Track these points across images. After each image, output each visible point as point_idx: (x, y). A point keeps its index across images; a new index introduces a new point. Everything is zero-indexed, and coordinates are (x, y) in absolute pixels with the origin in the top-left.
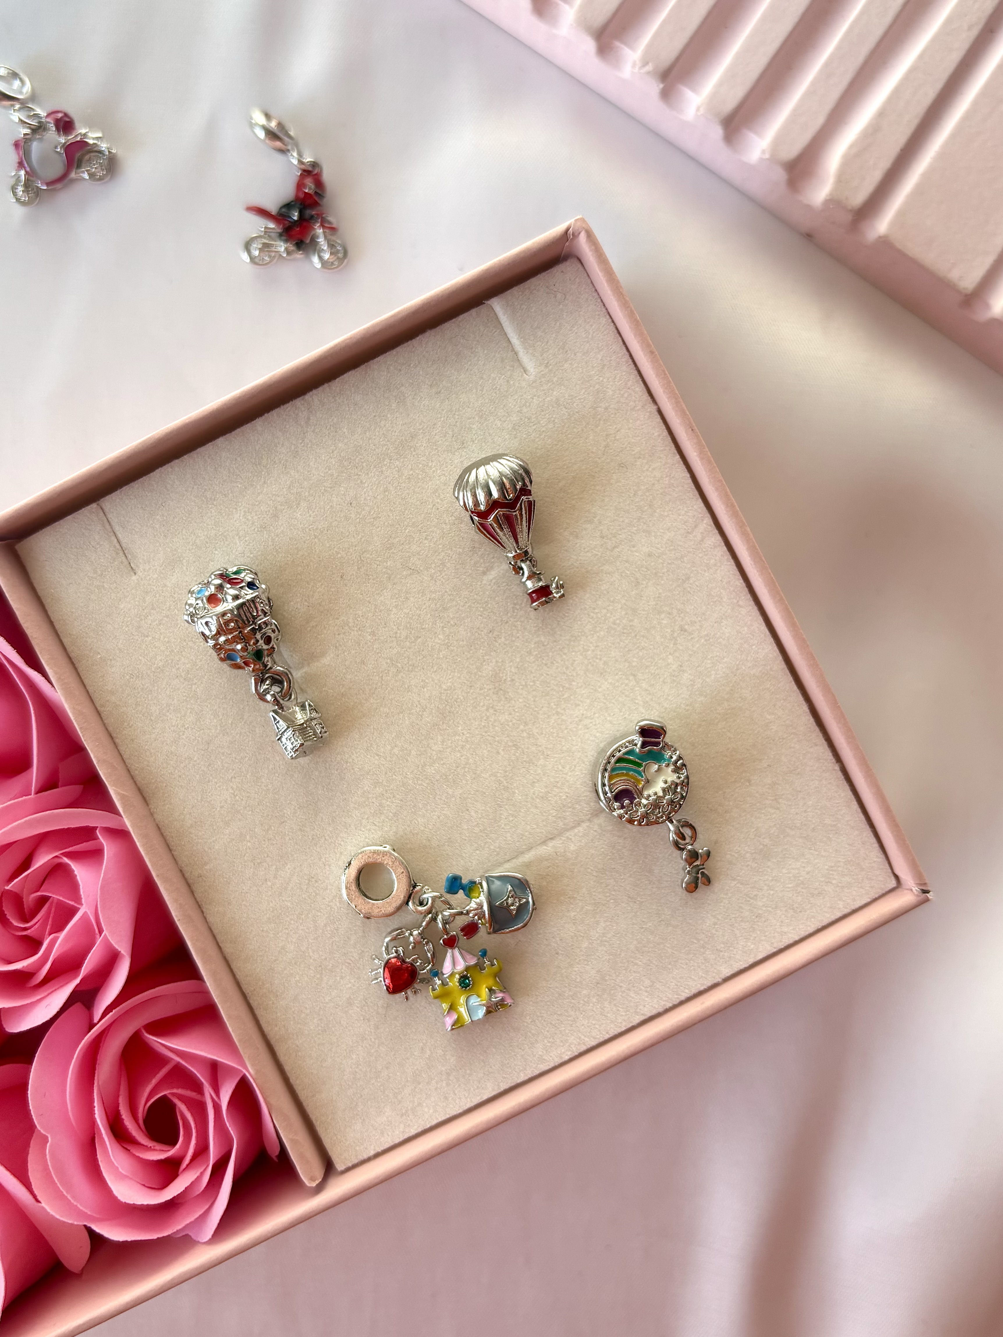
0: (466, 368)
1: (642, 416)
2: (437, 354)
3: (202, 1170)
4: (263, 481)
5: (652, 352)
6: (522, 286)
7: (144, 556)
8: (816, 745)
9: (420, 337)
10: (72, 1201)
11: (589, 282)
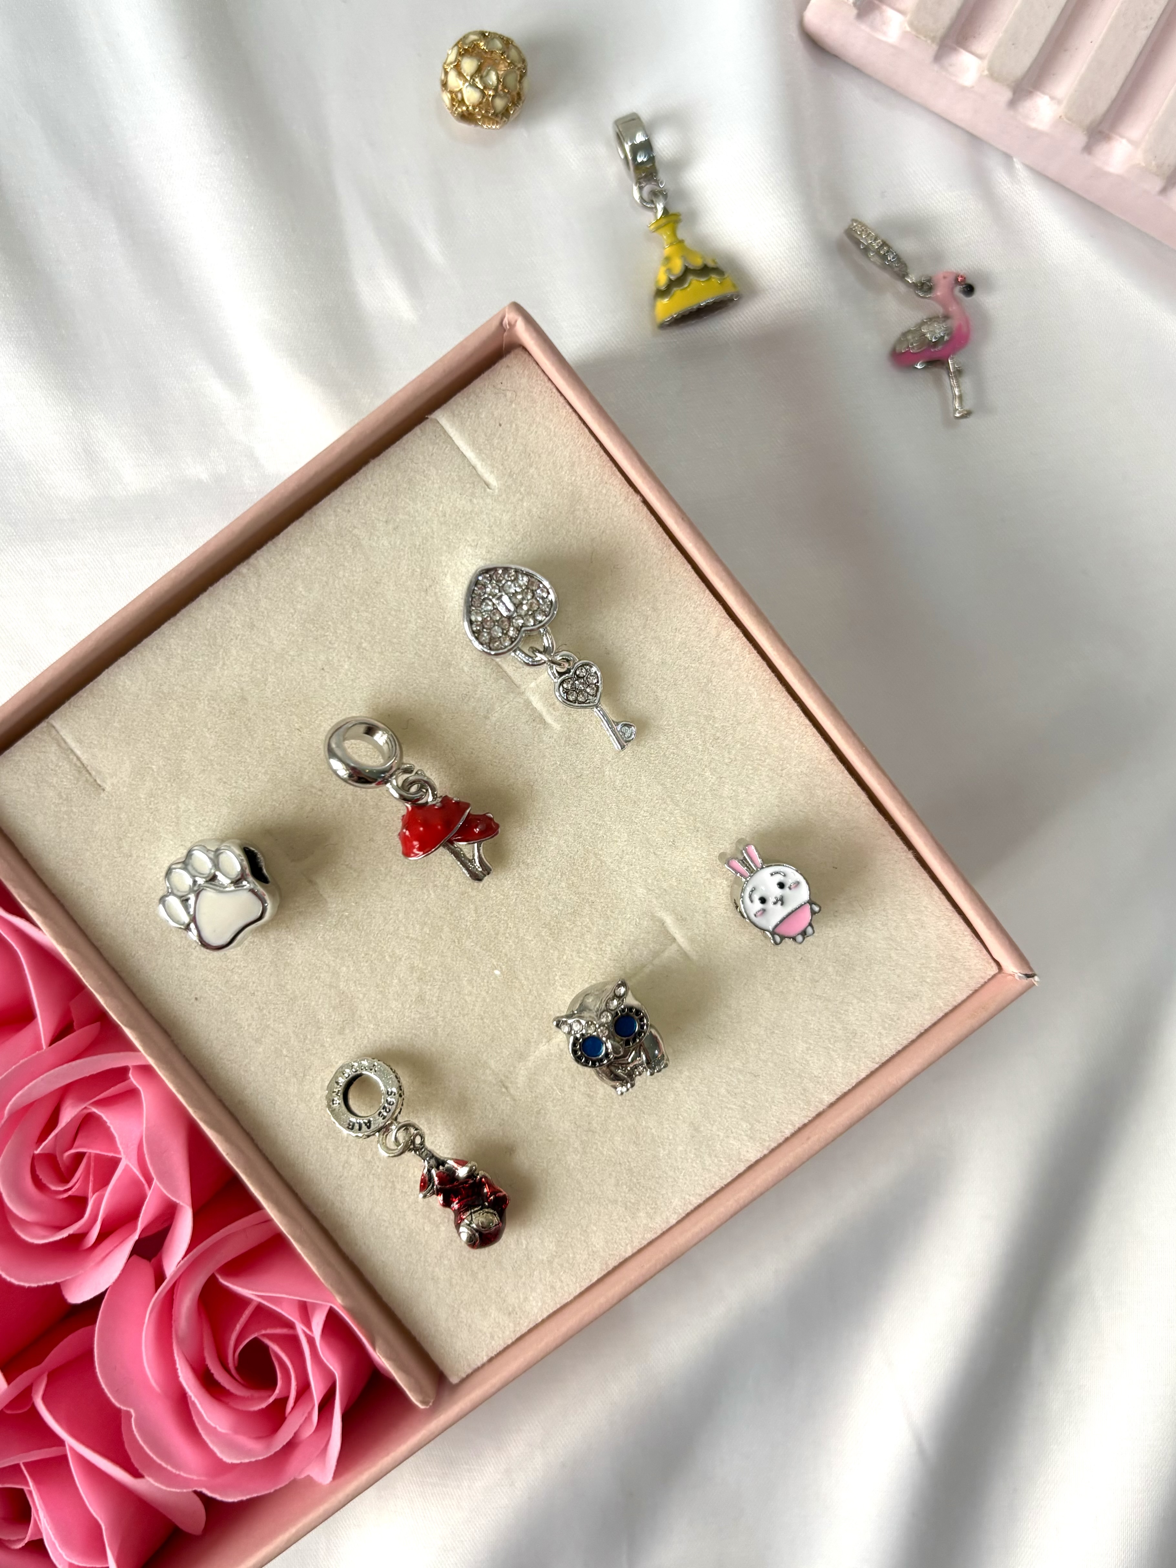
0: (422, 494)
1: (627, 510)
2: (386, 485)
3: (308, 1411)
4: (221, 662)
6: (466, 391)
7: (108, 770)
10: (174, 1471)
11: (540, 371)
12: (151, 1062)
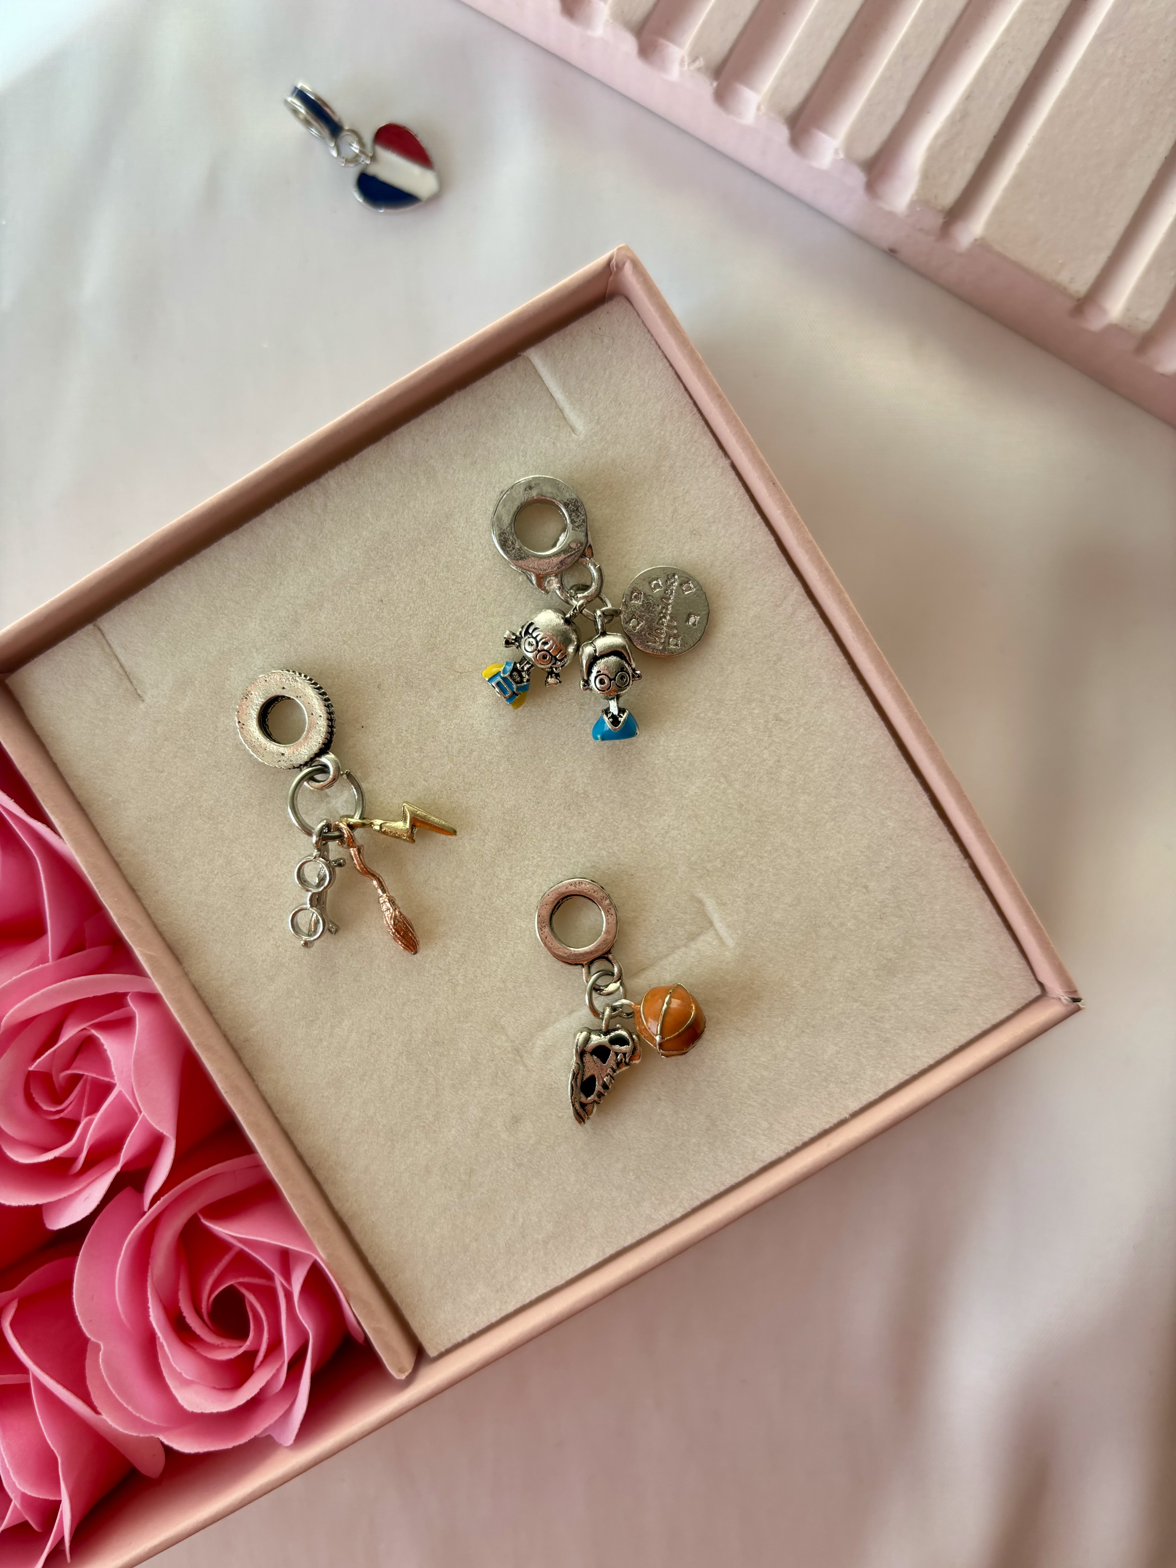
0: (505, 432)
1: (714, 473)
2: (469, 418)
3: (277, 1366)
5: (719, 396)
6: (562, 332)
7: (150, 680)
8: (940, 841)
9: (448, 400)
10: (134, 1413)
11: (640, 322)
12: (160, 989)
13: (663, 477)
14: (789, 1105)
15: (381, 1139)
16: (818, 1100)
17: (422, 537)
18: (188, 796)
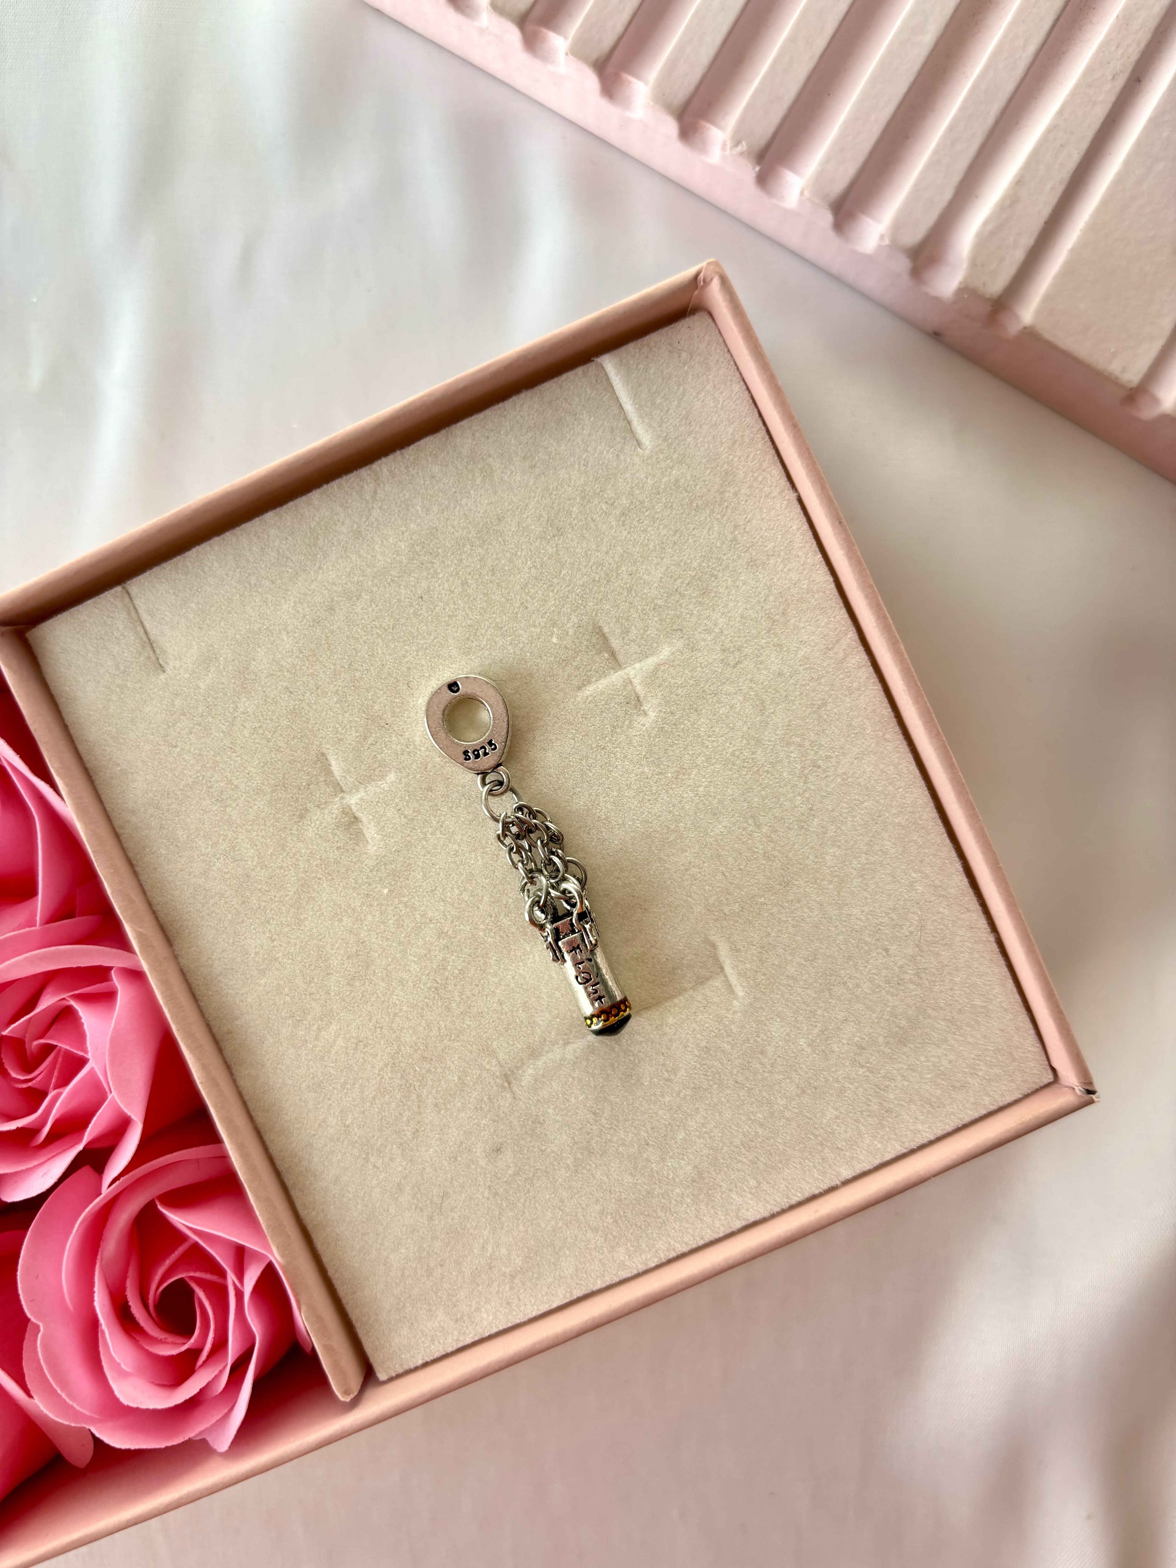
0: (568, 438)
1: (779, 505)
2: (533, 419)
3: (220, 1368)
4: (317, 565)
6: (639, 342)
7: (174, 651)
8: (969, 911)
9: (514, 398)
10: (68, 1400)
11: (721, 340)
12: (145, 967)
13: (726, 504)
14: (780, 1166)
15: (356, 1150)
16: (811, 1164)
17: (470, 536)
18: (199, 775)
